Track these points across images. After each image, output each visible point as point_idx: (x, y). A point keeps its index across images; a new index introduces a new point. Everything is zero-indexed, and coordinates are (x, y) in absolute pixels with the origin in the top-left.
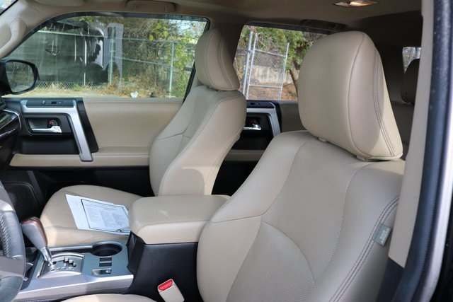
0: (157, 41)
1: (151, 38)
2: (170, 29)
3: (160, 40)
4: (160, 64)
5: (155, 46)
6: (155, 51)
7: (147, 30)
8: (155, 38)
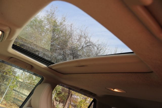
0: (7, 76)
1: (5, 74)
2: (13, 73)
3: (8, 75)
4: (4, 85)
5: (5, 77)
6: (4, 79)
7: (4, 70)
8: (6, 74)
